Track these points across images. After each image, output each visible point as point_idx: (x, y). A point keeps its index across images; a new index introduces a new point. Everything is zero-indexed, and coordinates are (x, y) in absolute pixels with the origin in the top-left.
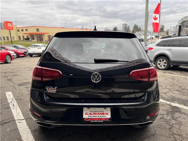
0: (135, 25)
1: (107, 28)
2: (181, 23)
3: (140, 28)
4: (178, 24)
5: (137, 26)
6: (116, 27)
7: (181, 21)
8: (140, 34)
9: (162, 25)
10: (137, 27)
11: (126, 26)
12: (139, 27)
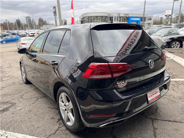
0: (40, 18)
1: (7, 21)
2: (81, 19)
3: (45, 22)
4: (80, 19)
5: (42, 19)
6: (18, 20)
7: (82, 17)
8: (48, 27)
9: (65, 20)
10: (43, 21)
11: (29, 18)
12: (44, 20)
